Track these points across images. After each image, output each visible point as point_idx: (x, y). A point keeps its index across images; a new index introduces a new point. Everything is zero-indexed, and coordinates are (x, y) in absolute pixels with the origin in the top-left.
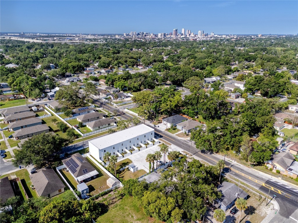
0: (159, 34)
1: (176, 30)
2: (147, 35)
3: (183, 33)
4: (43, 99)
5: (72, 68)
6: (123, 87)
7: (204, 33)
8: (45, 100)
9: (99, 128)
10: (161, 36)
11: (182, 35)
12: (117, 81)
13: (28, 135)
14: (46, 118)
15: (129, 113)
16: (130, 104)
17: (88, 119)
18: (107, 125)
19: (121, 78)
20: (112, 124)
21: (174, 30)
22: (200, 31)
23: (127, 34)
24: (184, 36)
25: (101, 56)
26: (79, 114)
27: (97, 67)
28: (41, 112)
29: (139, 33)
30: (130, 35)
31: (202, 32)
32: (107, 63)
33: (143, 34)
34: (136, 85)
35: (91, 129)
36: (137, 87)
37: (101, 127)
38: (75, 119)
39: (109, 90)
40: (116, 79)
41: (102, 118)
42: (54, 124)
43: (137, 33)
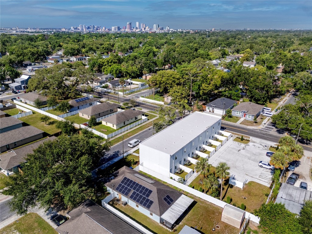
0: (112, 27)
1: (130, 24)
2: (98, 28)
3: (138, 27)
4: (4, 93)
5: (30, 54)
6: (118, 72)
7: (160, 27)
8: (8, 94)
9: (124, 124)
10: (115, 29)
11: (137, 28)
12: (105, 65)
13: (8, 146)
14: (25, 117)
15: (149, 103)
16: (139, 91)
17: (99, 114)
18: (134, 120)
19: (111, 62)
20: (139, 117)
21: (128, 23)
22: (155, 25)
23: (75, 27)
24: (140, 30)
25: (61, 44)
26: (78, 108)
27: (63, 55)
28: (10, 110)
29: (89, 26)
30: (79, 29)
31: (157, 26)
32: (76, 48)
33: (94, 27)
34: (135, 69)
35: (112, 127)
36: (137, 72)
37: (127, 123)
38: (76, 116)
39: (98, 78)
40: (103, 63)
41: (116, 110)
42: (45, 125)
43: (87, 27)
